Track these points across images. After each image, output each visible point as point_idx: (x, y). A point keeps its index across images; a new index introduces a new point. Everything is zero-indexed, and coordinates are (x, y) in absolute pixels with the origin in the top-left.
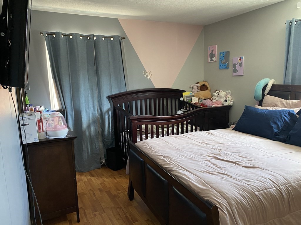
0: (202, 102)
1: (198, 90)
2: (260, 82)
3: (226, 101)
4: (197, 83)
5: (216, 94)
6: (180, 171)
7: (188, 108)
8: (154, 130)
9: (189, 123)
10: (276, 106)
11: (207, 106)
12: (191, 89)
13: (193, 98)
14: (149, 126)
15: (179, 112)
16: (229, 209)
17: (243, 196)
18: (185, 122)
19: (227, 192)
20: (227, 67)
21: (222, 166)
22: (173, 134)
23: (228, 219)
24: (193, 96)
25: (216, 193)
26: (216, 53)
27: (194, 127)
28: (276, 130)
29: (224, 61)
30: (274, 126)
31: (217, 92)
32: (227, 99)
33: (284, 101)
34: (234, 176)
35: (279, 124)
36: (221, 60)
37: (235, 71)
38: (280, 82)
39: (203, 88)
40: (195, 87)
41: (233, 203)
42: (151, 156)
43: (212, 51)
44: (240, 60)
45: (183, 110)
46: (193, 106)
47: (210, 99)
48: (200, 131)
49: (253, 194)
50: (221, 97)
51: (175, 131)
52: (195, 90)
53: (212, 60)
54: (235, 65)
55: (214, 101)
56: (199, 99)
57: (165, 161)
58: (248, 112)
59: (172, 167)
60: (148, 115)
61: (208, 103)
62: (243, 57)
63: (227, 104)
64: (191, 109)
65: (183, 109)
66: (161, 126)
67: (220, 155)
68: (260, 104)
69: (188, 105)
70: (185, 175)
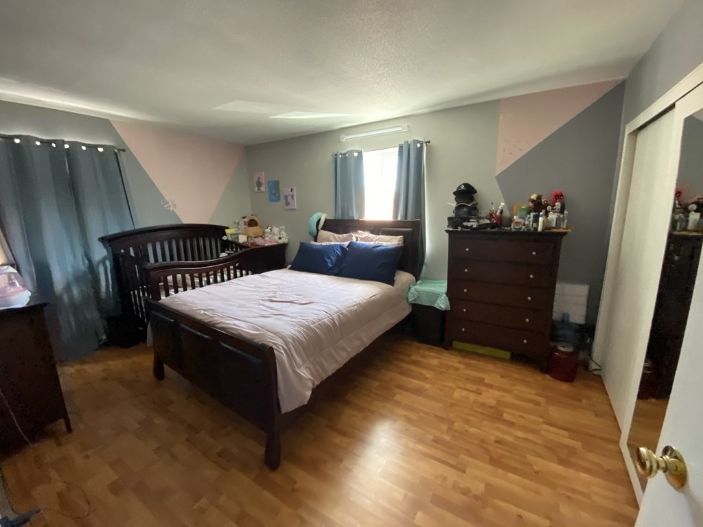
0: (252, 241)
1: (246, 227)
2: (313, 216)
3: (280, 238)
4: (244, 218)
5: (268, 230)
6: (228, 322)
7: (234, 250)
8: (187, 281)
9: (238, 268)
10: (330, 241)
11: (259, 245)
12: (237, 225)
13: (240, 236)
14: (179, 276)
15: (223, 255)
16: (285, 347)
17: (299, 332)
18: (231, 267)
19: (283, 331)
20: (278, 199)
21: (277, 308)
22: (216, 281)
23: (285, 358)
24: (240, 234)
25: (271, 334)
26: (263, 180)
27: (244, 272)
28: (330, 265)
29: (274, 192)
30: (328, 261)
31: (269, 228)
32: (281, 236)
33: (336, 235)
34: (290, 315)
35: (333, 258)
36: (270, 191)
37: (287, 204)
38: (331, 217)
39: (252, 223)
41: (289, 340)
42: (186, 313)
43: (259, 178)
45: (228, 252)
46: (241, 246)
47: (261, 236)
48: (253, 274)
49: (308, 328)
50: (274, 234)
51: (219, 279)
52: (242, 226)
53: (259, 189)
54: (286, 197)
55: (267, 239)
56: (248, 238)
57: (206, 315)
58: (304, 248)
59: (217, 319)
60: (176, 261)
61: (259, 241)
62: (295, 188)
63: (281, 242)
64: (239, 250)
65: (228, 250)
66: (197, 275)
67: (275, 297)
68: (316, 240)
69: (234, 245)
70: (235, 325)
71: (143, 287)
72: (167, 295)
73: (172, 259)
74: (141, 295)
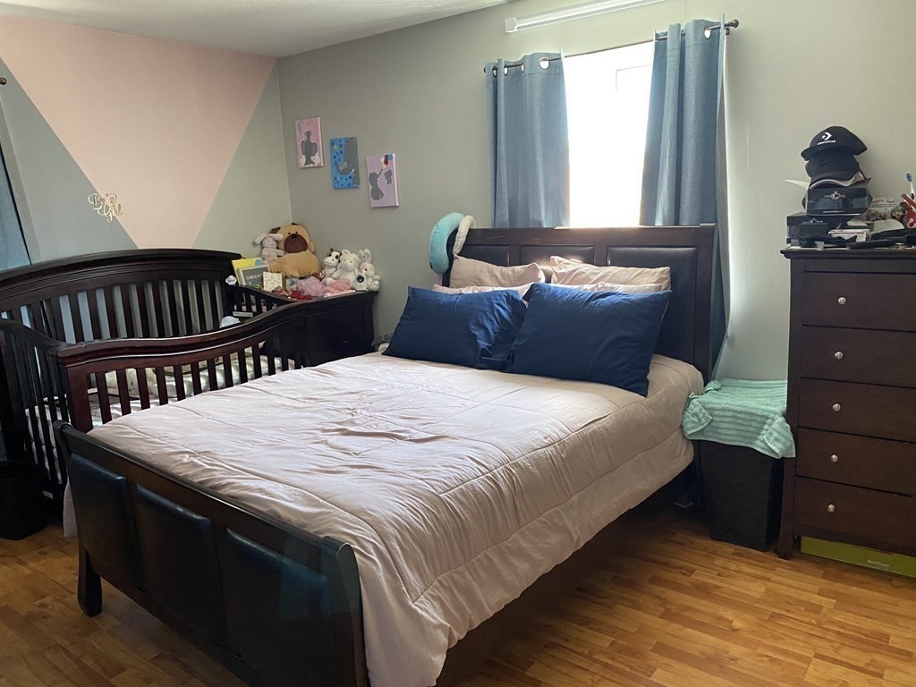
0: (294, 287)
1: (281, 252)
2: (440, 224)
3: (360, 279)
4: (275, 231)
5: (331, 260)
6: (245, 483)
7: (254, 308)
8: (149, 384)
9: (263, 352)
10: (482, 284)
11: (309, 297)
12: (258, 248)
13: (266, 275)
14: (131, 373)
15: (228, 321)
16: (382, 547)
17: (414, 510)
18: (249, 350)
19: (374, 507)
20: (354, 183)
21: (358, 449)
22: (213, 385)
23: (381, 573)
24: (266, 269)
25: (348, 515)
26: (319, 139)
27: (277, 362)
28: (483, 344)
29: (343, 166)
30: (479, 333)
31: (335, 254)
32: (363, 275)
33: (497, 269)
34: (390, 467)
35: (489, 327)
36: (336, 163)
37: (377, 194)
38: (486, 224)
39: (294, 243)
40: (270, 243)
41: (391, 529)
42: (148, 460)
43: (308, 134)
44: (386, 163)
45: (240, 314)
46: (270, 299)
48: (297, 367)
49: (436, 501)
50: (346, 270)
51: (220, 378)
52: (271, 251)
53: (309, 161)
54: (373, 178)
56: (285, 278)
57: (196, 465)
58: (418, 304)
59: (220, 476)
60: (123, 338)
61: (312, 288)
62: (394, 155)
63: (363, 287)
64: (264, 309)
65: (240, 310)
66: (170, 369)
67: (352, 423)
68: (446, 283)
69: (252, 298)
70: (261, 490)
71: (51, 399)
72: (107, 417)
73: (114, 333)
74: (49, 417)
